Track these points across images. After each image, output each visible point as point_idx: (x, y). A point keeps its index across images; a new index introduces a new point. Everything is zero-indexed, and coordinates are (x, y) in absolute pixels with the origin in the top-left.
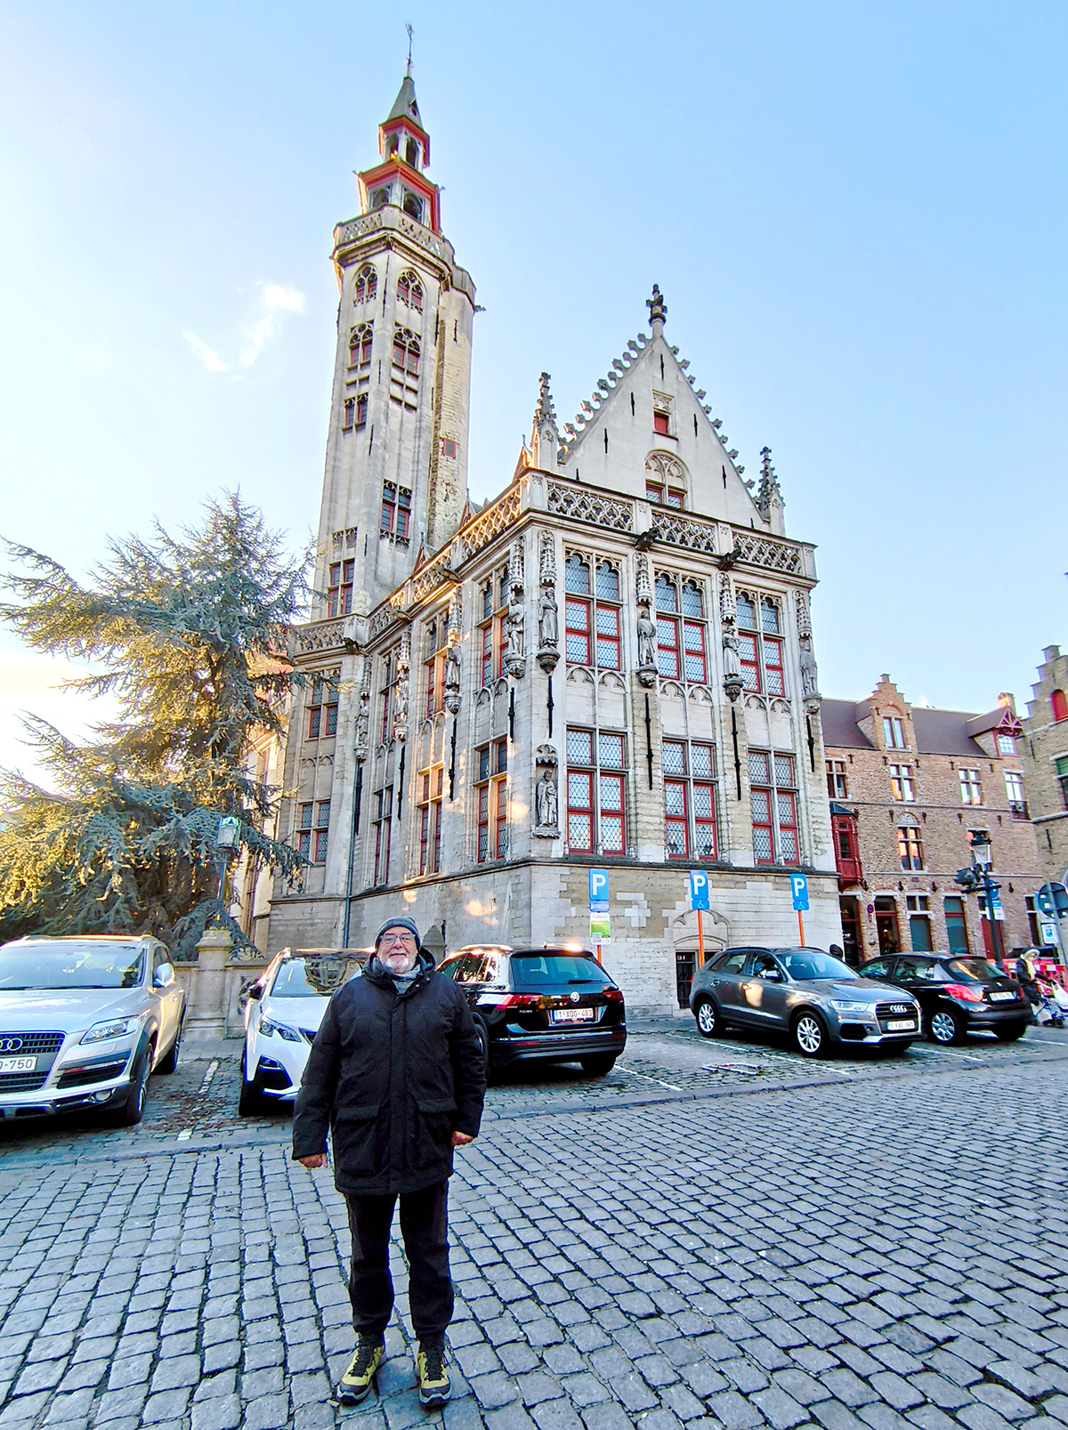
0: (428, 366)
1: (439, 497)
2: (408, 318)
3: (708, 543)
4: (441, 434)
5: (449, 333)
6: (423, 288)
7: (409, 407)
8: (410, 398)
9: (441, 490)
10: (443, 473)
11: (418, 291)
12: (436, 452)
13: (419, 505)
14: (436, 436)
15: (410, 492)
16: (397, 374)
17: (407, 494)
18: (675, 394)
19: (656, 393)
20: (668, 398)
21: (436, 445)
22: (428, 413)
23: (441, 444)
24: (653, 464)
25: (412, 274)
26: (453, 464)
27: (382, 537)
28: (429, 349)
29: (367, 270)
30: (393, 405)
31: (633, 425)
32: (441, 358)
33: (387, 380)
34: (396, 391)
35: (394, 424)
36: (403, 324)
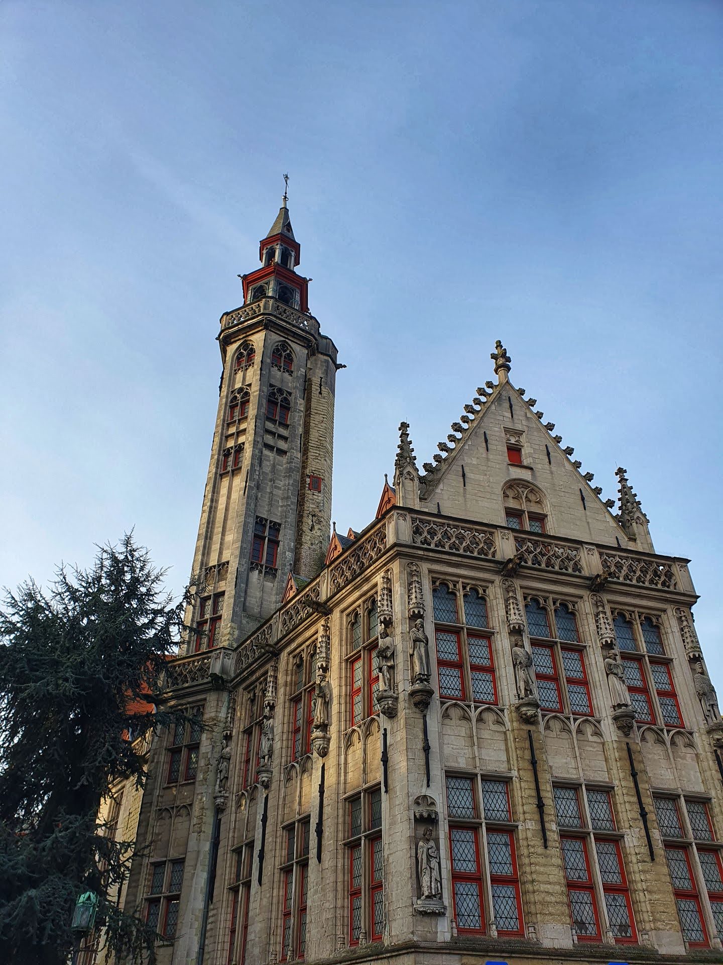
0: (296, 418)
1: (306, 528)
2: (282, 381)
3: (575, 564)
4: (307, 472)
5: (315, 388)
6: (293, 356)
7: (281, 452)
8: (282, 445)
9: (308, 521)
10: (310, 506)
11: (289, 359)
12: (303, 487)
13: (286, 538)
14: (303, 473)
15: (280, 525)
16: (270, 426)
17: (276, 528)
18: (525, 429)
19: (507, 430)
20: (519, 433)
21: (303, 482)
22: (297, 455)
23: (308, 480)
24: (510, 493)
25: (284, 345)
26: (319, 497)
27: (252, 569)
28: (298, 403)
29: (246, 345)
30: (266, 452)
31: (488, 459)
32: (308, 408)
33: (261, 431)
34: (269, 439)
35: (267, 467)
36: (278, 384)
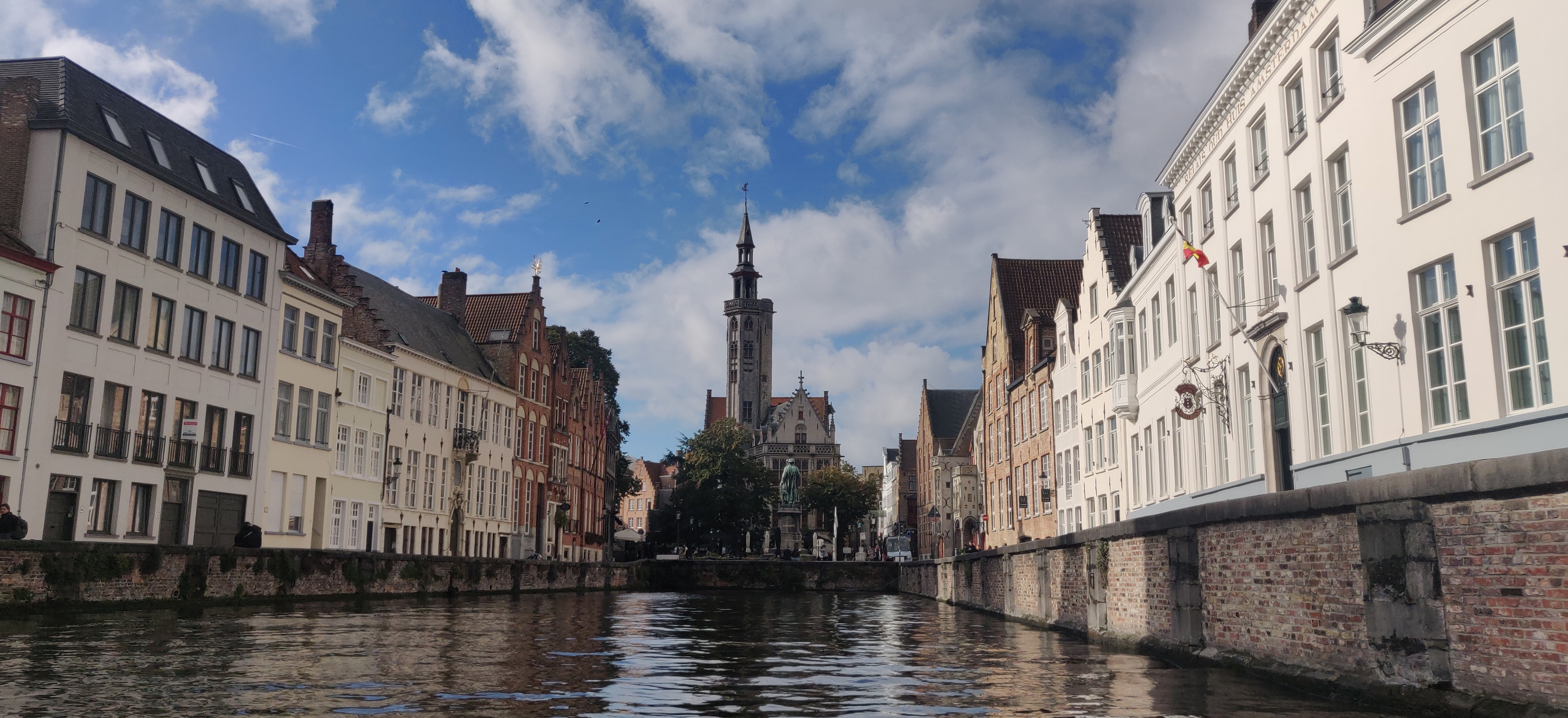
0: (756, 354)
1: (762, 399)
2: (749, 335)
3: (811, 449)
4: (761, 374)
5: (763, 332)
6: (753, 321)
7: (750, 371)
8: (751, 367)
9: (763, 396)
10: (763, 389)
11: (751, 323)
12: (760, 382)
13: (755, 404)
15: (753, 400)
16: (745, 360)
17: (750, 403)
19: (799, 407)
20: (802, 407)
21: (760, 379)
22: (757, 371)
23: (762, 377)
24: (798, 428)
25: (749, 318)
26: (766, 384)
27: (743, 421)
28: (756, 346)
29: (734, 319)
30: (745, 373)
31: (792, 419)
32: (761, 346)
33: (743, 363)
34: (746, 367)
35: (746, 378)
36: (747, 339)
